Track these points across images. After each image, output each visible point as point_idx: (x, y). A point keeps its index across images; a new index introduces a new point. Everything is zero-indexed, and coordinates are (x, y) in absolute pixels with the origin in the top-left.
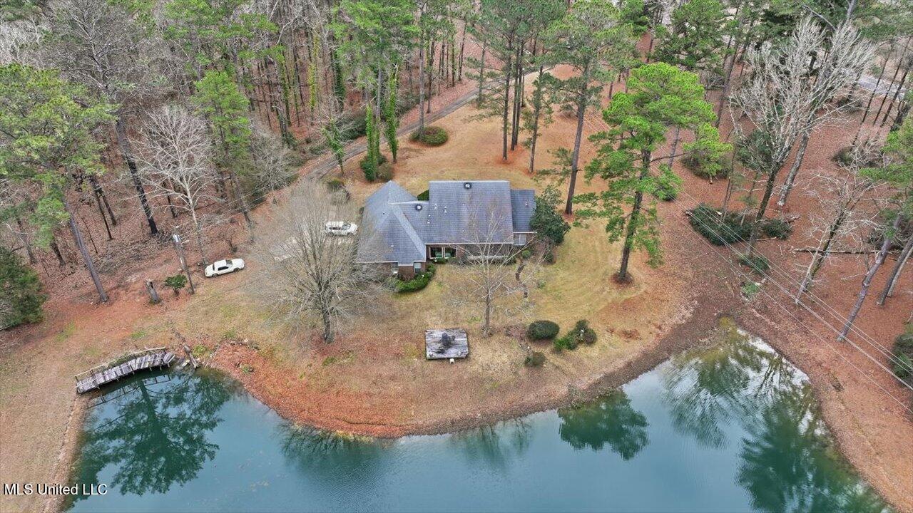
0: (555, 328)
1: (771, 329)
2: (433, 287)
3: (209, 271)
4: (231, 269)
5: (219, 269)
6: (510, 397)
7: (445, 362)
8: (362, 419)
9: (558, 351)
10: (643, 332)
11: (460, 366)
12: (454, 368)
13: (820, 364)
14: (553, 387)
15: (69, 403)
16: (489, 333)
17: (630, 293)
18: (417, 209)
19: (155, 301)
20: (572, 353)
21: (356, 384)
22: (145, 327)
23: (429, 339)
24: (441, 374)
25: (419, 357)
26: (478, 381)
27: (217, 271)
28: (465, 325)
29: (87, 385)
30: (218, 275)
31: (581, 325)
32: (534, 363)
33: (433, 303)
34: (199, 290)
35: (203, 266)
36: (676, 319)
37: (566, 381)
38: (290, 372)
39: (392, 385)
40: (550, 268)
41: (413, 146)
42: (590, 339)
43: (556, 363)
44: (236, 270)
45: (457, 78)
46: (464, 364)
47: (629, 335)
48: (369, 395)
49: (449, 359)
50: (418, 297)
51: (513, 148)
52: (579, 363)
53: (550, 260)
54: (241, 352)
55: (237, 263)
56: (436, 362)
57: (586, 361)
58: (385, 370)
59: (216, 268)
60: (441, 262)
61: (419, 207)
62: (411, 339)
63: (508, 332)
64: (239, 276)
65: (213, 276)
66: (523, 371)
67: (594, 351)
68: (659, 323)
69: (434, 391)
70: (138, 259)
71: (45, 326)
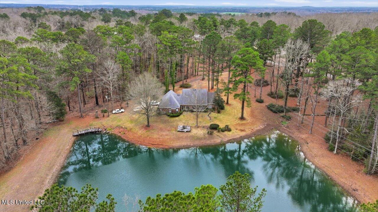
0: (218, 126)
1: (289, 131)
2: (181, 116)
3: (114, 112)
4: (120, 111)
5: (117, 111)
6: (202, 141)
7: (183, 132)
8: (156, 143)
9: (219, 132)
10: (247, 130)
11: (187, 133)
12: (186, 134)
13: (303, 139)
14: (216, 140)
15: (70, 137)
16: (197, 127)
17: (244, 122)
18: (178, 95)
19: (97, 118)
20: (223, 133)
21: (156, 136)
22: (93, 123)
23: (179, 127)
24: (181, 135)
25: (175, 131)
26: (193, 137)
27: (116, 112)
28: (191, 125)
29: (76, 134)
30: (116, 113)
31: (227, 126)
32: (211, 134)
33: (181, 120)
34: (110, 116)
35: (112, 111)
36: (258, 128)
37: (220, 139)
38: (136, 133)
39: (166, 137)
40: (219, 115)
41: (180, 88)
42: (229, 130)
43: (218, 135)
44: (122, 112)
45: (196, 74)
46: (189, 133)
47: (242, 131)
48: (159, 138)
49: (184, 131)
50: (177, 118)
51: (212, 89)
52: (225, 135)
53: (219, 112)
54: (122, 129)
55: (122, 110)
56: (180, 132)
57: (227, 135)
58: (164, 133)
59: (116, 111)
60: (185, 111)
61: (179, 95)
62: (173, 127)
63: (204, 127)
64: (123, 113)
65: (115, 113)
66: (207, 135)
67: (230, 133)
68: (252, 129)
69: (179, 138)
70: (92, 110)
71: (64, 122)
